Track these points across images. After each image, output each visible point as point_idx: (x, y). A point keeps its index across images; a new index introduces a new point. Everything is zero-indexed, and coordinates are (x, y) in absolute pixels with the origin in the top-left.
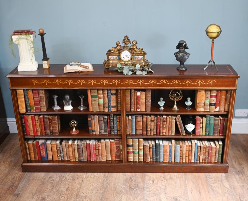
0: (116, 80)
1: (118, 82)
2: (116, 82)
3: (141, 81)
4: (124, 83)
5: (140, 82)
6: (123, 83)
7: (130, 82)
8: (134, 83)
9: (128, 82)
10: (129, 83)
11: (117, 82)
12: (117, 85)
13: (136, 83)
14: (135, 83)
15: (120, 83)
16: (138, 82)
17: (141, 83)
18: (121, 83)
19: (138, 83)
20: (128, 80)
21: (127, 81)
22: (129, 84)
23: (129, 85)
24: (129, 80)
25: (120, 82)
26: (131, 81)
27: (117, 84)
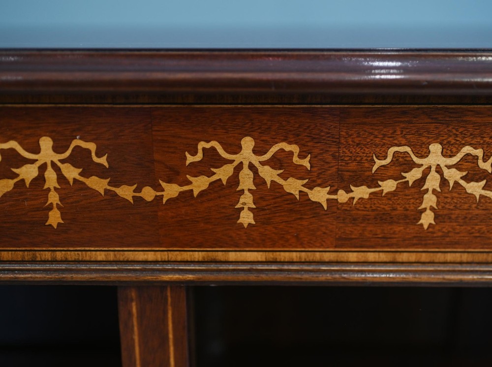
0: (46, 143)
1: (72, 173)
2: (40, 179)
3: (435, 148)
4: (171, 190)
5: (413, 176)
6: (148, 194)
7: (258, 181)
8: (320, 195)
9: (234, 180)
10: (246, 181)
11: (51, 176)
12: (55, 218)
13: (362, 192)
14: (342, 196)
15: (98, 184)
16: (383, 174)
17: (433, 182)
18: (126, 192)
19: (389, 186)
20: (236, 149)
21: (212, 160)
22: (247, 200)
23: (246, 218)
24: (248, 143)
25: (101, 172)
26: (276, 162)
27: (54, 198)
